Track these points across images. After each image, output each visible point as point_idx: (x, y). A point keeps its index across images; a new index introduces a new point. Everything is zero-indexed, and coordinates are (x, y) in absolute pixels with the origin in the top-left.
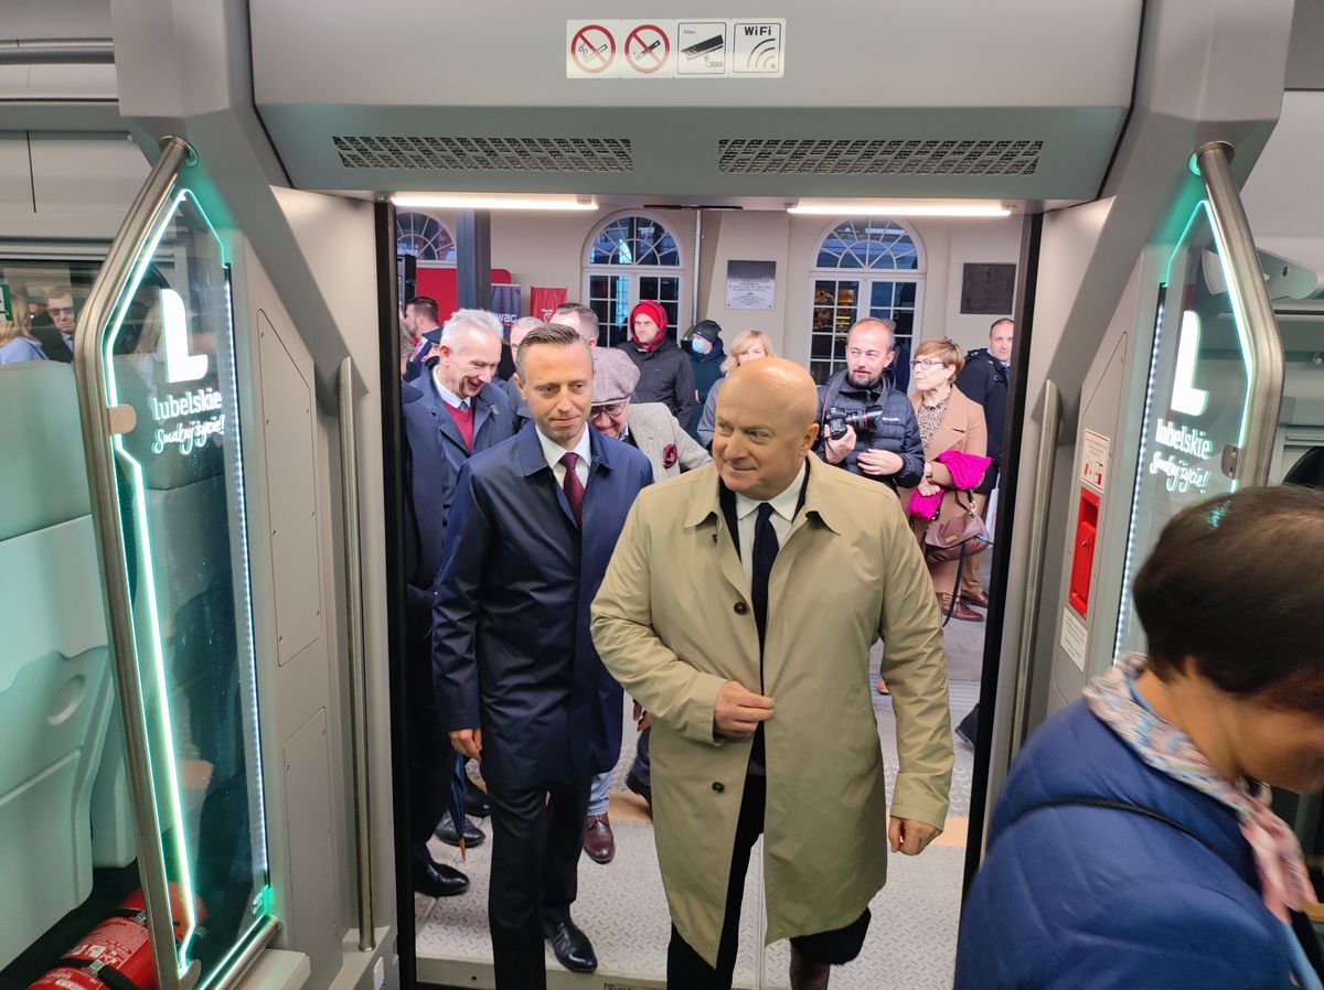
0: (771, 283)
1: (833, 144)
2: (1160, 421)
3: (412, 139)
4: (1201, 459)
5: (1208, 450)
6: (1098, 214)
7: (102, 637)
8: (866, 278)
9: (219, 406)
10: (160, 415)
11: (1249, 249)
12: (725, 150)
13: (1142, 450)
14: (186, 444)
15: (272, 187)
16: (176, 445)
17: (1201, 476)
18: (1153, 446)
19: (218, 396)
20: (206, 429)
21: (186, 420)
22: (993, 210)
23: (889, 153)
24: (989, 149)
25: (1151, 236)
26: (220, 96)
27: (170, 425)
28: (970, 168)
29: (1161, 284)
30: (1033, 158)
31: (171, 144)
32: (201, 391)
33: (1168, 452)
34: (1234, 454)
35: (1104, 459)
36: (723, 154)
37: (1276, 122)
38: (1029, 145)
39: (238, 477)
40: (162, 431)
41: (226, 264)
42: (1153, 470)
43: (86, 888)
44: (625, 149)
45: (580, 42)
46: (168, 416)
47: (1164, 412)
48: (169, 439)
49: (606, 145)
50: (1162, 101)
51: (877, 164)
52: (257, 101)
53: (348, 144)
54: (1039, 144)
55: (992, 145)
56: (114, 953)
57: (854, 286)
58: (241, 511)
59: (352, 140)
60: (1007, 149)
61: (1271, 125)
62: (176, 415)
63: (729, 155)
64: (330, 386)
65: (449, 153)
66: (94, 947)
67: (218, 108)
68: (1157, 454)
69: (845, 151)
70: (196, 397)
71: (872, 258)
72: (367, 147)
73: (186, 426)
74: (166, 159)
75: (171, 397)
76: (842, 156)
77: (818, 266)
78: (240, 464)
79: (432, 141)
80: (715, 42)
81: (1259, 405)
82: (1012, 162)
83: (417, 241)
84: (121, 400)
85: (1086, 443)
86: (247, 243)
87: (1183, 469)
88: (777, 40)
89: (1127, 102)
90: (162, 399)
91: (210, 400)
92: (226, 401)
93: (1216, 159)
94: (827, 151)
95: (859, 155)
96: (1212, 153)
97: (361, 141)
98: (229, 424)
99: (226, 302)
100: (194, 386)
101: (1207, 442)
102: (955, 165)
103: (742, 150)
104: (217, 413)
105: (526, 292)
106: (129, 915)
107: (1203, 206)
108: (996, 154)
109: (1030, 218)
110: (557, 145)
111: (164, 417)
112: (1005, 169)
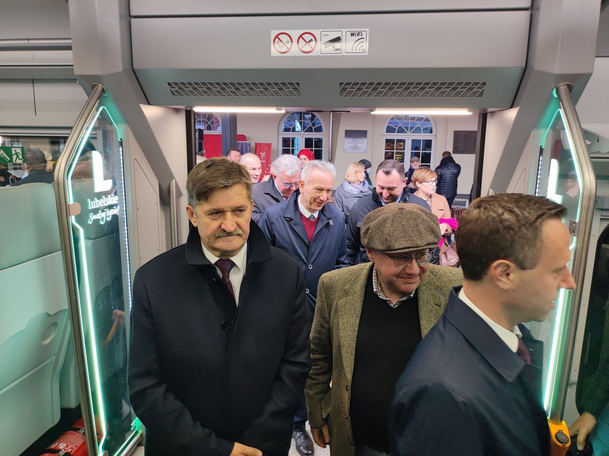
0: (365, 140)
1: (391, 84)
3: (202, 83)
6: (512, 114)
7: (65, 305)
8: (409, 138)
9: (117, 202)
10: (91, 207)
11: (579, 130)
12: (342, 87)
14: (102, 219)
15: (140, 105)
19: (116, 198)
20: (111, 213)
21: (102, 209)
22: (464, 112)
23: (416, 88)
24: (461, 86)
25: (535, 125)
26: (118, 65)
27: (96, 211)
28: (453, 95)
29: (541, 146)
30: (481, 90)
31: (97, 86)
32: (109, 196)
34: (574, 225)
36: (341, 89)
37: (592, 74)
38: (479, 84)
39: (125, 234)
40: (92, 214)
41: (121, 139)
43: (57, 418)
44: (298, 87)
45: (277, 39)
46: (95, 207)
48: (95, 217)
49: (289, 86)
50: (539, 65)
51: (411, 93)
52: (134, 68)
53: (174, 85)
54: (484, 84)
55: (463, 84)
56: (70, 447)
57: (404, 141)
58: (126, 249)
59: (176, 84)
60: (469, 86)
61: (589, 76)
62: (98, 207)
63: (344, 89)
64: (166, 193)
65: (219, 89)
66: (61, 444)
67: (117, 71)
69: (396, 87)
70: (107, 199)
71: (411, 128)
72: (182, 87)
73: (103, 211)
74: (94, 93)
75: (96, 199)
76: (395, 89)
77: (387, 132)
78: (126, 228)
79: (212, 84)
80: (338, 39)
81: (585, 202)
82: (472, 92)
83: (203, 122)
84: (74, 201)
86: (129, 129)
88: (365, 38)
89: (524, 65)
90: (92, 200)
91: (113, 200)
92: (120, 200)
93: (565, 90)
94: (388, 87)
95: (403, 89)
96: (563, 88)
97: (180, 84)
98: (121, 210)
99: (120, 156)
100: (106, 194)
102: (446, 93)
103: (350, 87)
104: (116, 205)
105: (253, 145)
106: (76, 430)
107: (559, 112)
108: (465, 88)
109: (481, 116)
110: (267, 85)
111: (93, 208)
112: (469, 95)
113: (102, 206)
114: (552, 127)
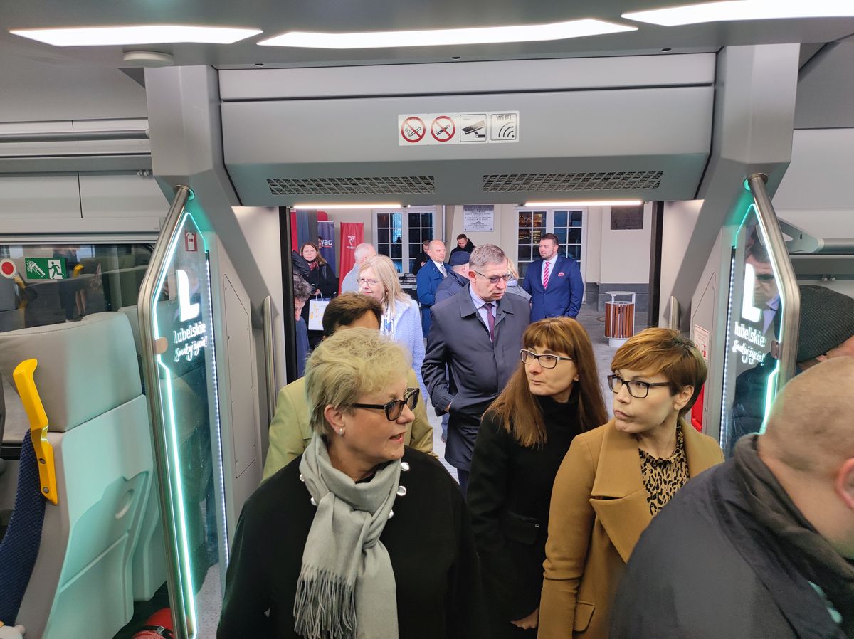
0: (491, 215)
1: (547, 176)
2: (737, 323)
3: (311, 179)
4: (760, 347)
5: (763, 342)
6: (698, 204)
7: (148, 464)
8: (551, 209)
12: (487, 180)
13: (728, 338)
15: (232, 206)
16: (185, 356)
17: (760, 356)
18: (734, 337)
20: (198, 345)
21: (189, 342)
23: (578, 179)
24: (633, 176)
25: (725, 221)
26: (208, 162)
28: (624, 186)
29: (733, 247)
30: (657, 180)
31: (180, 189)
32: (196, 324)
33: (742, 341)
34: (777, 346)
35: (707, 343)
36: (485, 182)
37: (789, 163)
38: (656, 174)
41: (208, 251)
42: (734, 351)
43: (130, 614)
44: (431, 181)
45: (405, 124)
47: (739, 319)
49: (420, 180)
50: (727, 151)
51: (572, 185)
52: (226, 162)
53: (275, 182)
54: (661, 173)
55: (635, 174)
57: (543, 215)
59: (277, 181)
60: (643, 176)
61: (786, 165)
62: (184, 339)
63: (489, 183)
64: (259, 313)
65: (332, 186)
67: (207, 169)
68: (736, 342)
69: (553, 179)
70: (194, 328)
72: (286, 184)
73: (190, 344)
74: (178, 198)
76: (552, 182)
78: (214, 363)
79: (323, 180)
81: (789, 319)
82: (647, 182)
84: (160, 335)
85: (696, 333)
86: (218, 238)
87: (751, 351)
88: (515, 123)
89: (708, 151)
90: (178, 331)
91: (200, 329)
92: (208, 328)
93: (758, 182)
94: (543, 179)
95: (561, 181)
96: (756, 179)
97: (283, 181)
98: (209, 341)
101: (762, 337)
102: (615, 184)
103: (496, 180)
105: (338, 225)
106: (154, 629)
107: (752, 207)
108: (637, 178)
110: (393, 180)
112: (643, 186)
113: (189, 338)
114: (745, 223)
